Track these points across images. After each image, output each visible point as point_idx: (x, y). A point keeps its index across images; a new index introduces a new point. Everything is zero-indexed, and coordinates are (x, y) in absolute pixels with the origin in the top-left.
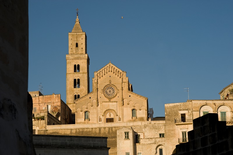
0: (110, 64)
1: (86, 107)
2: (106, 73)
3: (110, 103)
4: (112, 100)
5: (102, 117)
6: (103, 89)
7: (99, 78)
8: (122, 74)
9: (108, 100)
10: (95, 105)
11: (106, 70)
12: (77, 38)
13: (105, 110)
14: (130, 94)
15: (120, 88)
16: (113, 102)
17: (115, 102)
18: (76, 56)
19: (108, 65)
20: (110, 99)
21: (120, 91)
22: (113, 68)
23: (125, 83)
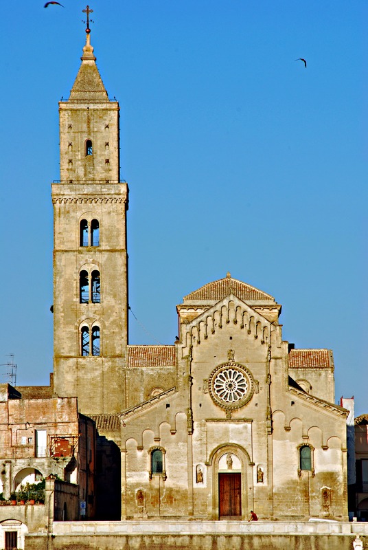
0: (232, 297)
1: (153, 434)
2: (217, 328)
3: (232, 426)
4: (236, 415)
5: (204, 469)
6: (207, 377)
7: (195, 344)
8: (267, 331)
9: (223, 415)
10: (183, 431)
11: (217, 317)
12: (89, 123)
13: (215, 446)
14: (295, 398)
15: (262, 378)
16: (239, 420)
17: (246, 420)
18: (87, 190)
19: (225, 302)
20: (230, 410)
21: (263, 385)
22: (240, 312)
23: (279, 361)
